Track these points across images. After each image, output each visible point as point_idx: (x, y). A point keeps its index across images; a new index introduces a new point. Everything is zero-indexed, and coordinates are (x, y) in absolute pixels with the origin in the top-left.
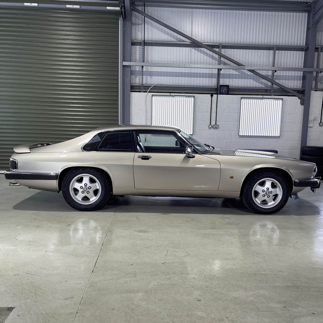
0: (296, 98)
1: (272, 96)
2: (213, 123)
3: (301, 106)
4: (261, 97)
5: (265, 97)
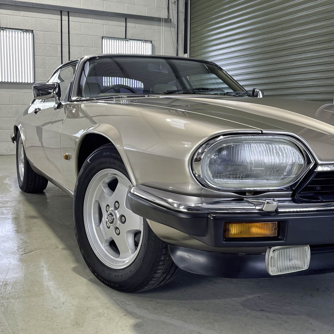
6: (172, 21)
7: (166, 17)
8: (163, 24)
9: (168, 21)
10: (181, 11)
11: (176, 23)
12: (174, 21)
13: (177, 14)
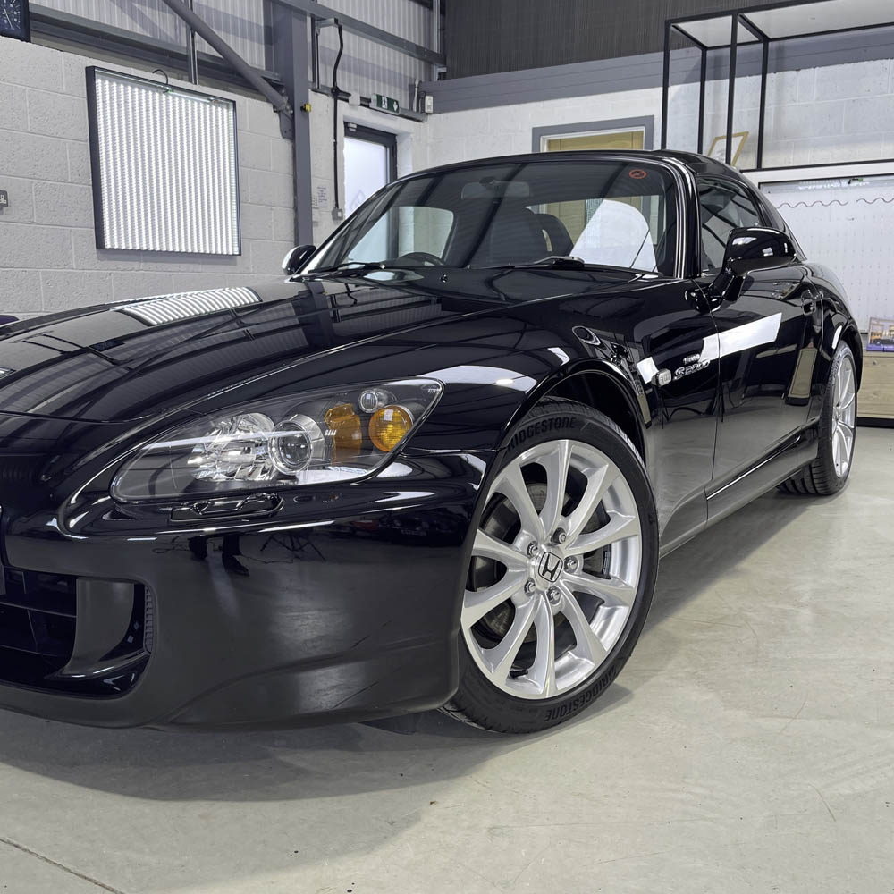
0: (266, 108)
1: (196, 83)
3: (283, 141)
4: (162, 79)
5: (173, 81)
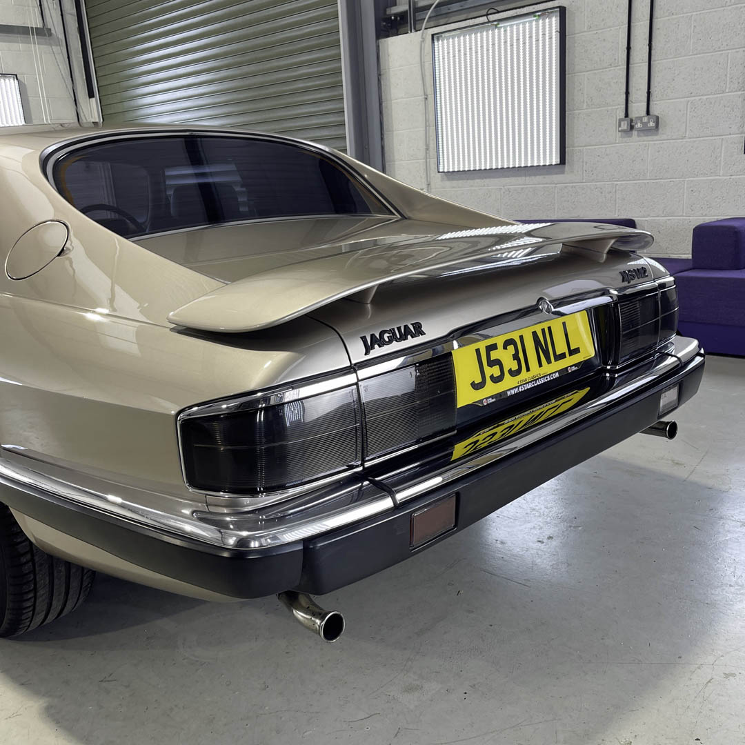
2: (638, 108)
6: (53, 31)
7: (40, 25)
8: (33, 38)
9: (43, 32)
10: (69, 12)
11: (61, 36)
12: (58, 31)
13: (60, 17)
